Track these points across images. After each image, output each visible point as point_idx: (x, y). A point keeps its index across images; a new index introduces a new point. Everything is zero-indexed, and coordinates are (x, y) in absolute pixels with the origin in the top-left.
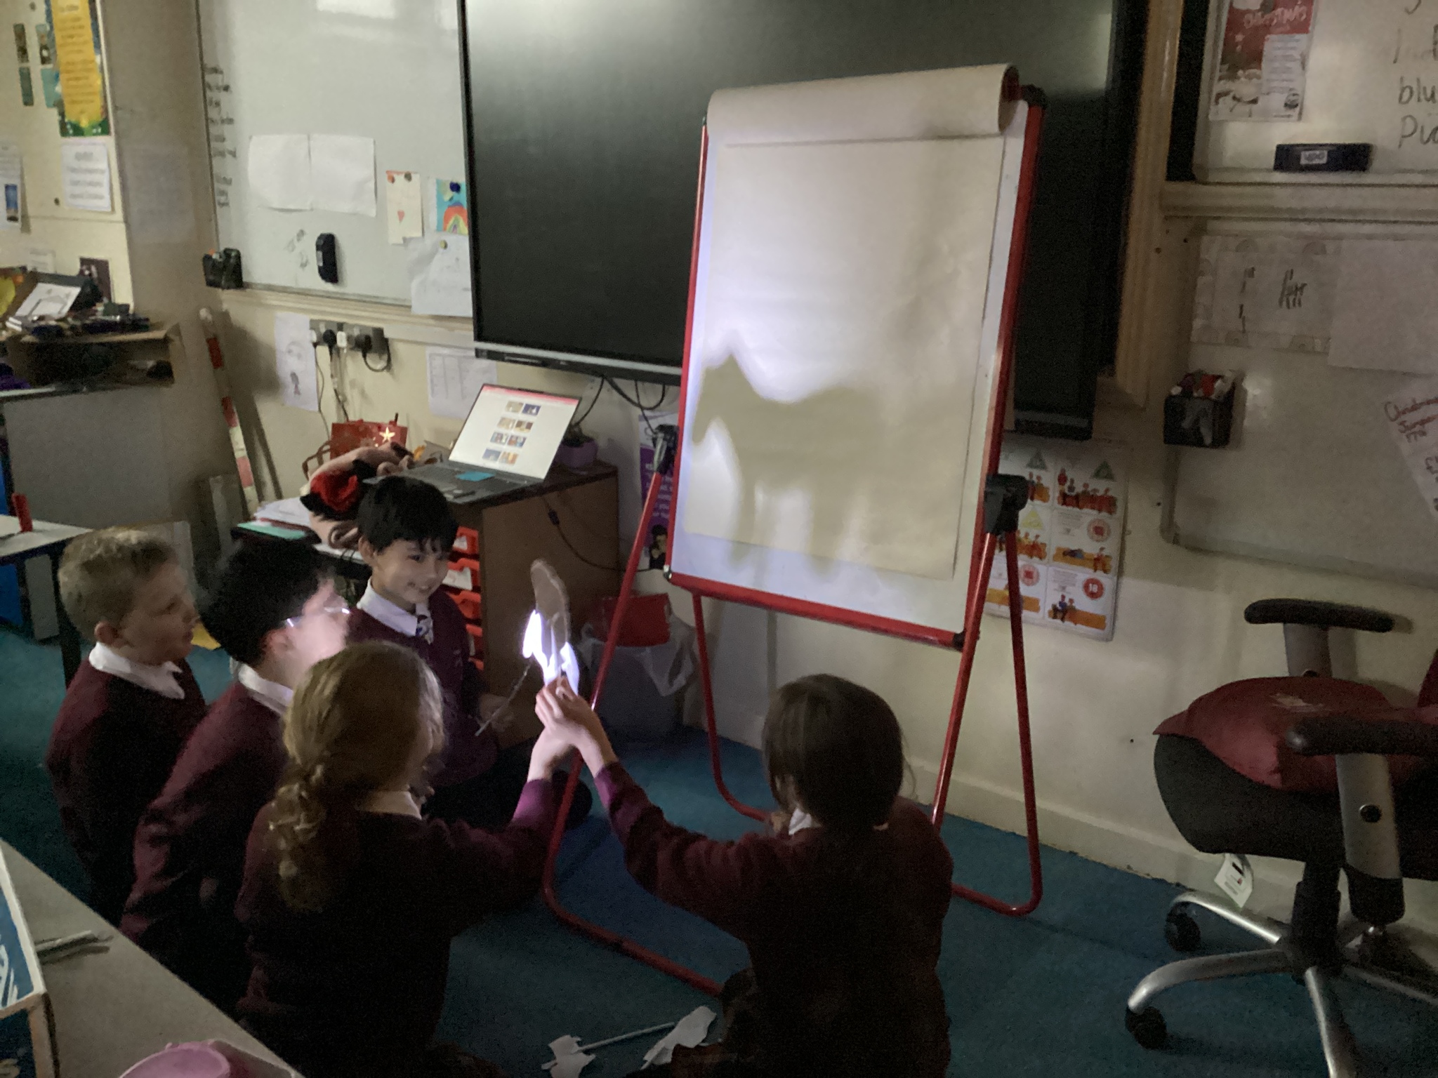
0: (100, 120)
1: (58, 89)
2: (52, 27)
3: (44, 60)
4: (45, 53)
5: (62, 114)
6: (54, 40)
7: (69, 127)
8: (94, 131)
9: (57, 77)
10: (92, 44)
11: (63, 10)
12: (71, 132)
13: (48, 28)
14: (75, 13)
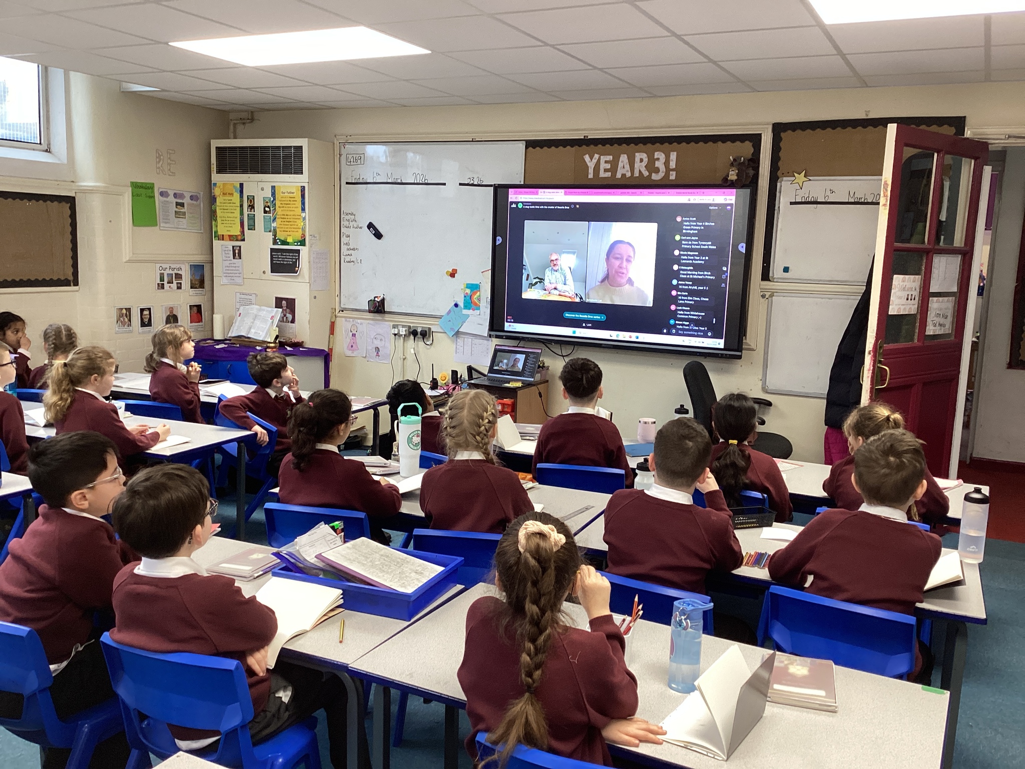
0: (300, 239)
1: (274, 225)
2: (274, 199)
3: (265, 212)
4: (267, 209)
5: (275, 236)
6: (275, 204)
7: (278, 241)
8: (296, 244)
9: (274, 219)
10: (300, 209)
11: (285, 193)
12: (279, 243)
13: (272, 199)
14: (291, 195)
